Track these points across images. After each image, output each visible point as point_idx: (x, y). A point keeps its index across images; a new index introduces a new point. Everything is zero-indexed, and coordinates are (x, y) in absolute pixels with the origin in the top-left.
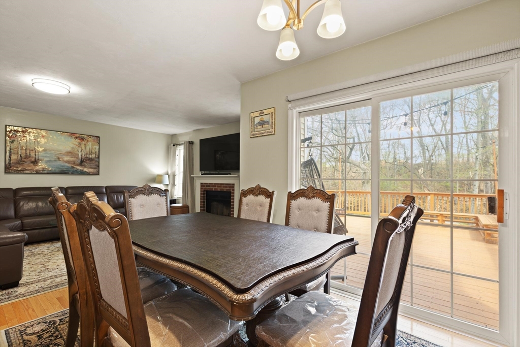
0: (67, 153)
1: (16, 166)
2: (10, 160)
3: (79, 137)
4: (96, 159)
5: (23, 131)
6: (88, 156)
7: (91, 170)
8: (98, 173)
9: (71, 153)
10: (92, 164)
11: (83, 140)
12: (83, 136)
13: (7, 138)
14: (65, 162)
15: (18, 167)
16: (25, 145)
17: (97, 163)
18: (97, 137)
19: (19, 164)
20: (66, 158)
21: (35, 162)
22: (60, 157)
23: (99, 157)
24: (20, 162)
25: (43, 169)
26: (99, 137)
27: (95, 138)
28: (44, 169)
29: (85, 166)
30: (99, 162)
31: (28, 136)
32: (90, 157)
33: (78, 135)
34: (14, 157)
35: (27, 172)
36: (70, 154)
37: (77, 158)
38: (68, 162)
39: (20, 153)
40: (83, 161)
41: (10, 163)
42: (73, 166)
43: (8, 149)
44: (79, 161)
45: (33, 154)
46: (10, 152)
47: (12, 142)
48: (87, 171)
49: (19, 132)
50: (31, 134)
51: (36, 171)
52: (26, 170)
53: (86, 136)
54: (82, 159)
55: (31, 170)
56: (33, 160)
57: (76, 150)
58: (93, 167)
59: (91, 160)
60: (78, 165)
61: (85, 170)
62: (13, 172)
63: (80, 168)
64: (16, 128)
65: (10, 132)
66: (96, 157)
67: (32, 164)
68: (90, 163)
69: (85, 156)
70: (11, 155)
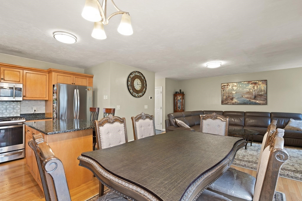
0: (247, 93)
1: (225, 101)
2: (223, 99)
3: (253, 83)
4: (265, 95)
5: (227, 85)
6: (259, 93)
7: (261, 102)
8: (266, 104)
9: (249, 92)
10: (262, 98)
11: (256, 84)
12: (256, 81)
13: (222, 89)
14: (246, 98)
15: (225, 102)
16: (228, 91)
17: (265, 97)
18: (265, 80)
19: (226, 100)
20: (246, 96)
21: (232, 99)
22: (243, 95)
23: (266, 93)
24: (226, 99)
26: (266, 80)
27: (263, 81)
28: (236, 102)
29: (257, 100)
30: (267, 97)
31: (229, 87)
32: (261, 93)
33: (253, 82)
34: (224, 97)
35: (229, 104)
37: (253, 95)
38: (247, 98)
39: (226, 95)
40: (256, 97)
41: (223, 100)
42: (250, 100)
43: (222, 94)
44: (253, 97)
45: (231, 95)
46: (223, 95)
47: (223, 91)
49: (226, 86)
50: (230, 86)
51: (233, 103)
52: (229, 103)
53: (257, 82)
54: (255, 95)
55: (230, 103)
56: (231, 98)
57: (251, 91)
58: (263, 100)
59: (261, 95)
60: (253, 99)
61: (257, 102)
62: (224, 104)
63: (254, 101)
64: (225, 84)
65: (223, 86)
66: (264, 94)
67: (231, 100)
68: (260, 98)
69: (257, 93)
70: (223, 97)
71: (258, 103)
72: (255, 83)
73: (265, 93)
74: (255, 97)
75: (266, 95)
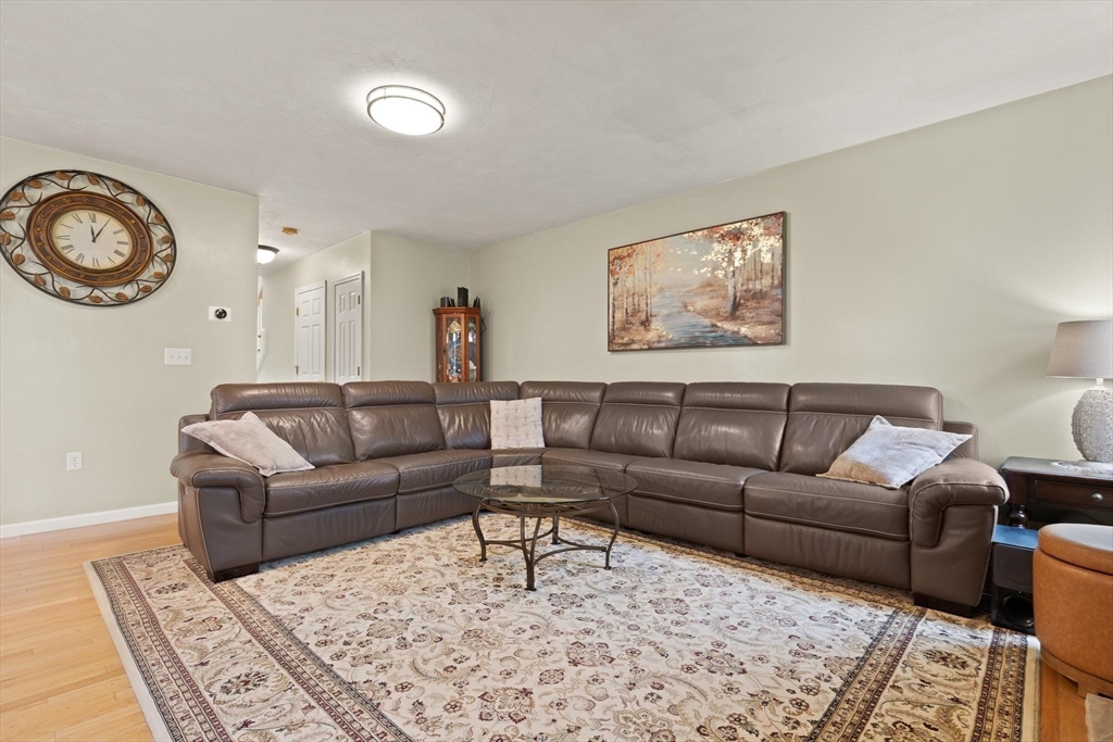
0: (703, 287)
1: (621, 333)
2: (614, 322)
3: (729, 233)
4: (774, 292)
5: (628, 254)
6: (751, 286)
7: (761, 331)
8: (781, 340)
9: (710, 285)
10: (761, 311)
11: (738, 239)
12: (738, 225)
13: (610, 277)
14: (699, 313)
16: (631, 286)
17: (777, 305)
18: (775, 214)
19: (624, 329)
20: (701, 303)
21: (646, 323)
22: (688, 301)
23: (783, 283)
24: (625, 326)
25: (660, 337)
26: (783, 214)
27: (770, 221)
29: (743, 320)
30: (784, 301)
31: (635, 263)
32: (758, 287)
33: (726, 228)
34: (619, 316)
35: (635, 346)
36: (709, 289)
37: (725, 297)
38: (704, 313)
39: (625, 306)
40: (739, 304)
41: (613, 330)
42: (714, 321)
43: (611, 299)
44: (729, 307)
45: (643, 306)
46: (614, 306)
47: (615, 284)
48: (749, 334)
49: (624, 257)
50: (640, 257)
51: (649, 343)
52: (633, 342)
53: (745, 225)
54: (735, 298)
55: (641, 341)
56: (643, 317)
57: (720, 274)
58: (766, 318)
59: (759, 296)
60: (726, 319)
61: (744, 330)
62: (617, 348)
63: (729, 326)
64: (620, 251)
65: (613, 262)
66: (772, 287)
67: (642, 328)
68: (756, 308)
69: (745, 287)
70: (614, 312)
71: (746, 337)
72: (737, 236)
73: (776, 282)
74: (736, 306)
75: (779, 291)
